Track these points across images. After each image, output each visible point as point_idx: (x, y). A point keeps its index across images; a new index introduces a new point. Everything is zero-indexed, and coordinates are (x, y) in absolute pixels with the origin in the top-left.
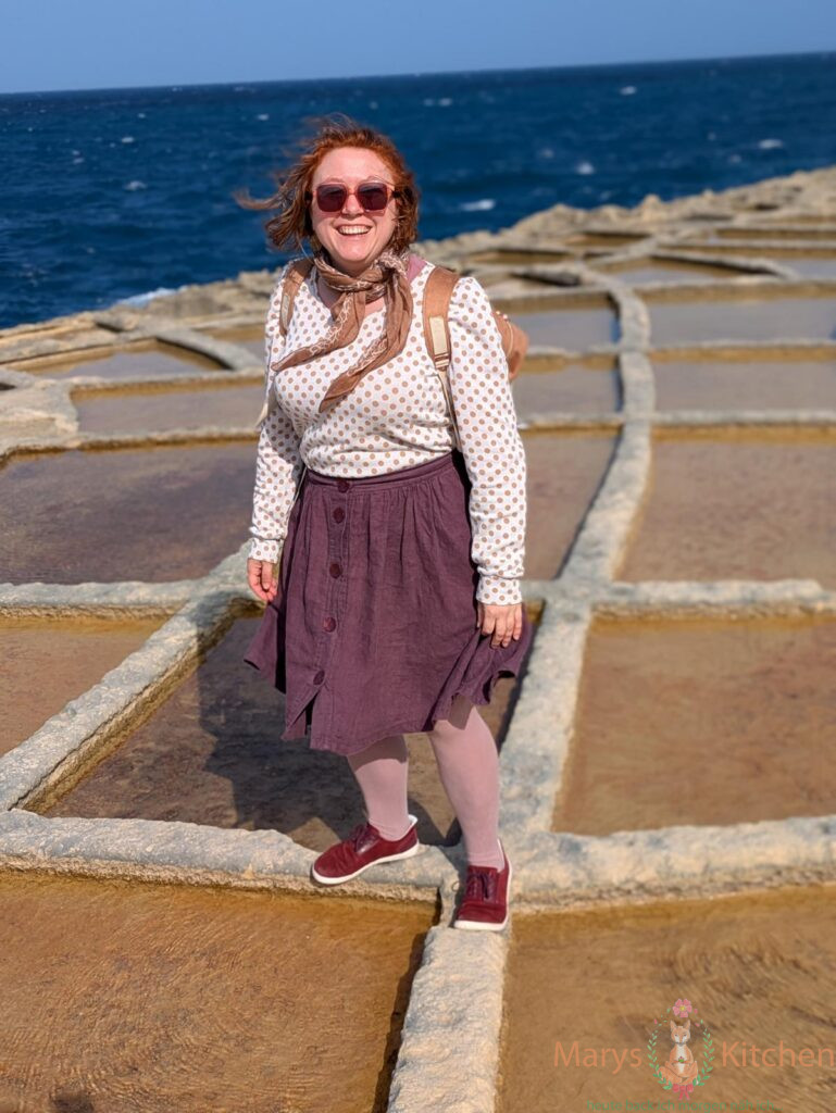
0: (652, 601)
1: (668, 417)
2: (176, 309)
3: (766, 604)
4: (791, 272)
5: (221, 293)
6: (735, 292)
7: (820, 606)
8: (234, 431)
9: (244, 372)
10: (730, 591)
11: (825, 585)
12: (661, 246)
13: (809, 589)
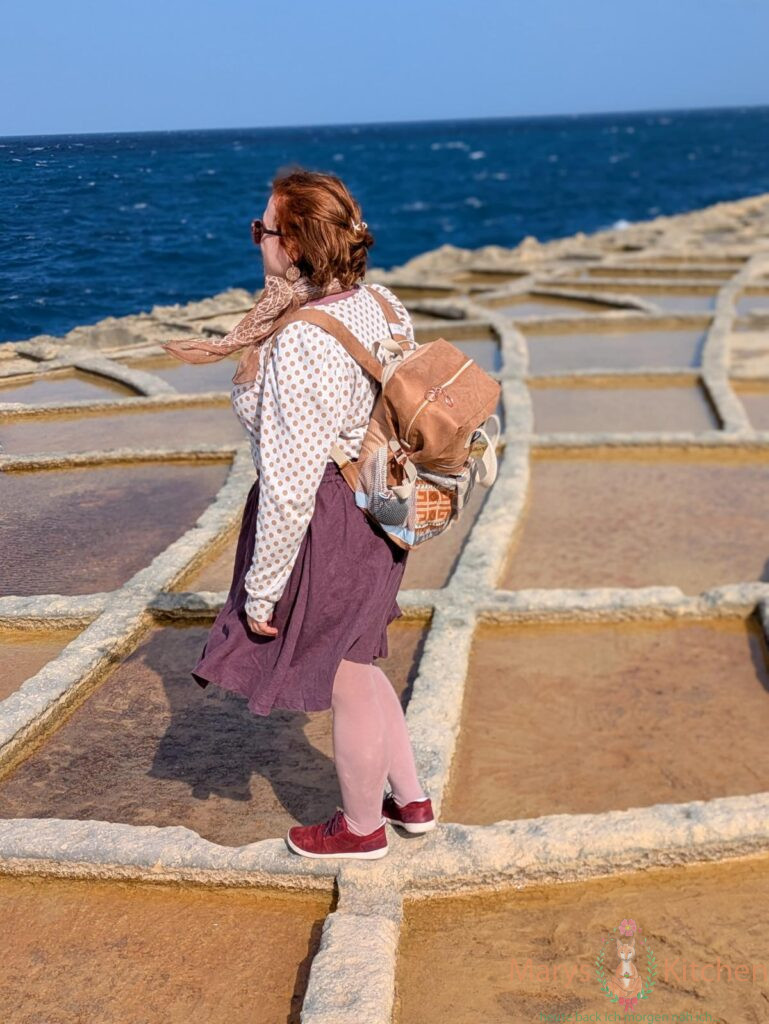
0: (531, 607)
1: (545, 439)
2: (95, 340)
3: (633, 609)
4: (654, 307)
5: (135, 325)
6: (605, 324)
7: (682, 610)
8: (147, 453)
9: (157, 399)
10: (601, 597)
11: (685, 591)
12: (538, 283)
13: (672, 594)
